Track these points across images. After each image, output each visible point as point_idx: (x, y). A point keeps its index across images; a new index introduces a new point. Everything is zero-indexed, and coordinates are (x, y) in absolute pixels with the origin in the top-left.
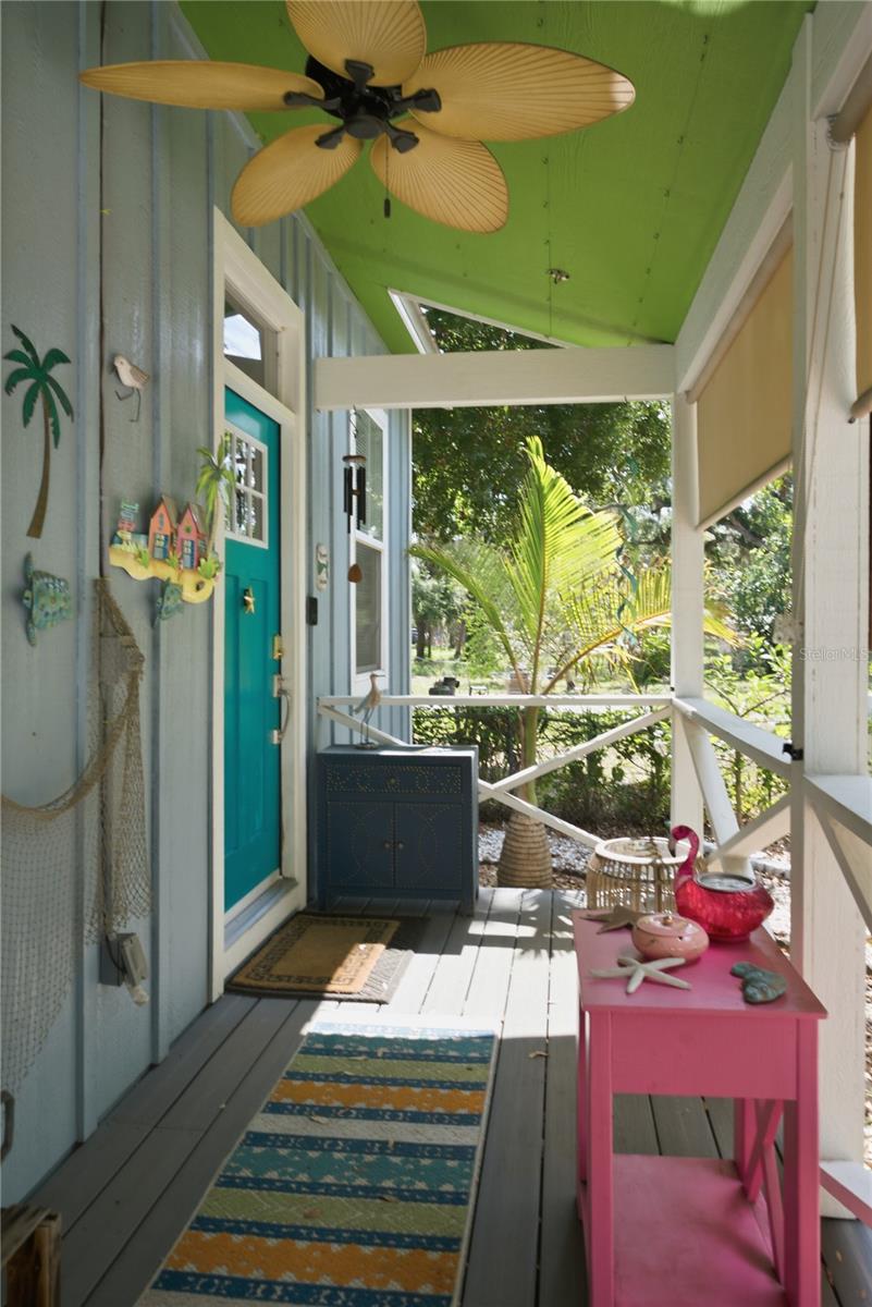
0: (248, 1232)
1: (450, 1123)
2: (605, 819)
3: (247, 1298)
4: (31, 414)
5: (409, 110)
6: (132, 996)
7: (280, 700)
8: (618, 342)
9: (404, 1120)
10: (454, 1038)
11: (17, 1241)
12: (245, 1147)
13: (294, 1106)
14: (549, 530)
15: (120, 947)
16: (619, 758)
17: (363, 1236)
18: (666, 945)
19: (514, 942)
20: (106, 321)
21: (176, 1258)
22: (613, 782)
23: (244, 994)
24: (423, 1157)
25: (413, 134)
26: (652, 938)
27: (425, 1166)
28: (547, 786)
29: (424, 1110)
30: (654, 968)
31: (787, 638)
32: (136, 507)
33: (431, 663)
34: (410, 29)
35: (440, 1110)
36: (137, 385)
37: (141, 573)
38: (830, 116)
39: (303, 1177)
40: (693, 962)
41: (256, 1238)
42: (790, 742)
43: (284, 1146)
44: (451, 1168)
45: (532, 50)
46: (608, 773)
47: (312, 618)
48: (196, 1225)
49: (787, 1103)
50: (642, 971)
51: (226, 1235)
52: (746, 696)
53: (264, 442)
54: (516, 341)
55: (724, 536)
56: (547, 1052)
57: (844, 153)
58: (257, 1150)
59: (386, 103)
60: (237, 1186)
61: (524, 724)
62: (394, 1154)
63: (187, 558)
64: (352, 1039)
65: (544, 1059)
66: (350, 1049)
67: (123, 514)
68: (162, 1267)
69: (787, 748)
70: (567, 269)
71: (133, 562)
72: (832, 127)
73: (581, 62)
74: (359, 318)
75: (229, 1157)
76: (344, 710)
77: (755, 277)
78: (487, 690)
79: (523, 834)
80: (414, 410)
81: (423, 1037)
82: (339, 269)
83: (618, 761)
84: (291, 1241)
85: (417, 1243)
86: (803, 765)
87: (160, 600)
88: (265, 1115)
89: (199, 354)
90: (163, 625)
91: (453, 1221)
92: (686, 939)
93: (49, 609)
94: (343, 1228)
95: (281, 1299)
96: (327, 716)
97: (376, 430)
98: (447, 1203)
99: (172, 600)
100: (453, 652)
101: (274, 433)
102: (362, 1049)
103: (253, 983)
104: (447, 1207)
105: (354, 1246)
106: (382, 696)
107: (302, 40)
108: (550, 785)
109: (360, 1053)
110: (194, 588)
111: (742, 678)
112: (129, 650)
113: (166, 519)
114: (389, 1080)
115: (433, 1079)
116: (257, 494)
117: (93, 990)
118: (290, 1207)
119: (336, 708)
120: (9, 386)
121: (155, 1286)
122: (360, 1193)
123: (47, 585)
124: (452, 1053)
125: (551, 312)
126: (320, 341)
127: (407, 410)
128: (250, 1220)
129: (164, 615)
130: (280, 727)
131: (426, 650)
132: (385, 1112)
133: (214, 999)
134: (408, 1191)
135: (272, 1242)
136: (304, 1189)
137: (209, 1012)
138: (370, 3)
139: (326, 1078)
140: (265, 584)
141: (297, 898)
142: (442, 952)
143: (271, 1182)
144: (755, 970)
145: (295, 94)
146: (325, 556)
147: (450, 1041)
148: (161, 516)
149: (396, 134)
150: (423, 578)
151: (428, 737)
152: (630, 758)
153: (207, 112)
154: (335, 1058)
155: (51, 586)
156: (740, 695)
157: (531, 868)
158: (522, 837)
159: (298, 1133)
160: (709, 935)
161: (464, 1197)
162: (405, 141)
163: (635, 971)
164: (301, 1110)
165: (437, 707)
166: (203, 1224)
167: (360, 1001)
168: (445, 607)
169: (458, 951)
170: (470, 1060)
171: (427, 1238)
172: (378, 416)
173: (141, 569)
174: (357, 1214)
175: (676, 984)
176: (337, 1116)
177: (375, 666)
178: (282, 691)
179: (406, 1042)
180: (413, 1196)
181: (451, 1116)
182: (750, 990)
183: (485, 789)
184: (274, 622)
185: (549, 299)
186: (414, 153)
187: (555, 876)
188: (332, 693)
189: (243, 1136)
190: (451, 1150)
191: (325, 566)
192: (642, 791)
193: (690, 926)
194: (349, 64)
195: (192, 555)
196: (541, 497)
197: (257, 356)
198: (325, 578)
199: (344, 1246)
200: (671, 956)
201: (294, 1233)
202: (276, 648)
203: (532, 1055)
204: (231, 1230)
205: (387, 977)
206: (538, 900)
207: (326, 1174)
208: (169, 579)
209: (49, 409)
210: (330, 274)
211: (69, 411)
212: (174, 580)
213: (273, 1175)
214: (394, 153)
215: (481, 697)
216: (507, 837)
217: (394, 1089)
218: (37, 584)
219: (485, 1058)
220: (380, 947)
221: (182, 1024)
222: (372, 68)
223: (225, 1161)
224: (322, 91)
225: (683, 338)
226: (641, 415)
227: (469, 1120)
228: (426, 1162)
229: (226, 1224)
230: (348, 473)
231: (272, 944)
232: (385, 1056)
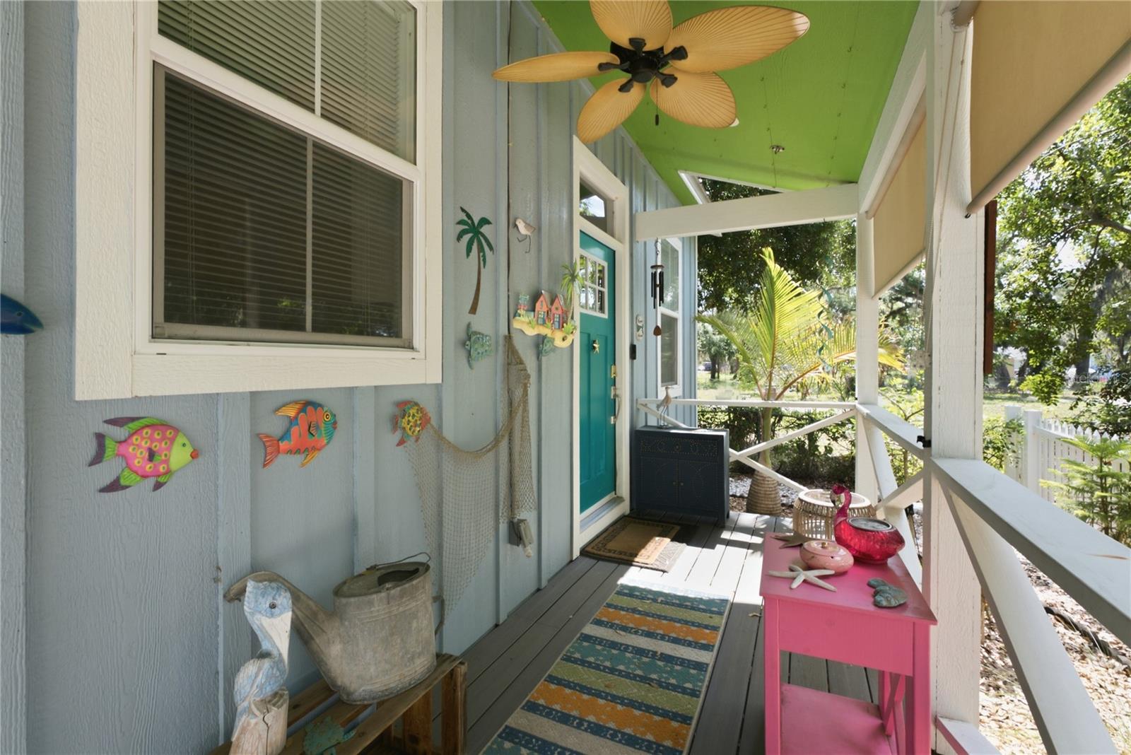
0: (573, 688)
1: (695, 647)
2: (820, 477)
3: (569, 725)
4: (470, 252)
5: (670, 62)
6: (525, 552)
7: (615, 400)
8: (820, 186)
9: (668, 641)
10: (704, 598)
11: (444, 672)
12: (579, 641)
13: (608, 623)
14: (777, 302)
15: (519, 527)
16: (829, 440)
17: (636, 704)
18: (822, 561)
19: (748, 546)
20: (511, 201)
21: (535, 695)
22: (825, 454)
23: (590, 557)
24: (676, 664)
25: (673, 75)
26: (812, 555)
27: (677, 670)
28: (781, 454)
29: (680, 637)
30: (811, 575)
31: (919, 365)
32: (528, 297)
33: (719, 382)
34: (662, 12)
35: (690, 638)
36: (528, 233)
37: (531, 332)
38: (953, 9)
39: (608, 664)
40: (840, 574)
41: (577, 692)
42: (923, 435)
43: (600, 644)
44: (692, 674)
45: (740, 9)
46: (822, 450)
47: (633, 354)
48: (548, 679)
49: (907, 678)
50: (802, 576)
51: (562, 687)
52: (912, 404)
53: (606, 261)
54: (752, 192)
55: (911, 304)
56: (760, 614)
57: (964, 33)
58: (585, 644)
59: (655, 60)
60: (572, 662)
61: (763, 417)
62: (659, 660)
63: (557, 324)
64: (644, 590)
65: (758, 618)
66: (643, 596)
67: (520, 301)
68: (527, 699)
69: (920, 439)
70: (783, 145)
71: (527, 326)
72: (954, 16)
73: (772, 10)
74: (663, 188)
75: (570, 645)
76: (654, 407)
77: (906, 131)
78: (751, 399)
79: (762, 482)
80: (698, 237)
81: (686, 595)
82: (650, 163)
83: (829, 442)
84: (596, 698)
85: (665, 714)
86: (931, 450)
87: (541, 346)
88: (592, 625)
89: (565, 216)
90: (544, 359)
91: (689, 706)
92: (837, 558)
93: (480, 350)
94: (625, 697)
95: (586, 730)
96: (643, 410)
97: (675, 251)
98: (687, 694)
99: (548, 346)
100: (733, 375)
101: (611, 256)
102: (649, 596)
103: (596, 552)
104: (686, 696)
105: (630, 708)
106: (673, 400)
107: (604, 32)
108: (783, 454)
109: (648, 599)
110: (561, 339)
111: (909, 393)
112: (522, 372)
113: (544, 303)
114: (662, 616)
115: (688, 620)
116: (601, 289)
117: (505, 548)
118: (598, 679)
119: (648, 405)
120: (459, 238)
121: (523, 708)
122: (638, 679)
123: (478, 338)
124: (701, 606)
125: (775, 172)
126: (638, 202)
127: (695, 237)
128: (576, 682)
129: (544, 354)
130: (615, 415)
131: (716, 375)
132: (658, 634)
133: (574, 558)
134: (665, 683)
135: (585, 697)
136: (607, 670)
137: (571, 564)
138: (642, 2)
139: (627, 610)
140: (606, 338)
141: (624, 508)
142: (703, 547)
143: (590, 663)
144: (885, 585)
145: (604, 64)
146: (641, 322)
147: (701, 599)
148: (542, 302)
149: (663, 77)
150: (714, 334)
151: (709, 423)
152: (836, 441)
153: (570, 82)
154: (634, 599)
155: (481, 339)
156: (908, 403)
157: (767, 503)
158: (762, 484)
159: (608, 639)
160: (854, 557)
161: (698, 693)
162: (669, 80)
163: (798, 575)
164: (611, 626)
165: (714, 406)
166: (551, 679)
167: (652, 569)
168: (726, 350)
169: (713, 547)
170: (712, 612)
171: (673, 713)
172: (676, 243)
173: (531, 329)
174: (634, 690)
175: (826, 587)
176: (630, 632)
177: (673, 383)
178: (615, 395)
179: (675, 596)
180: (668, 686)
181: (696, 643)
182: (878, 598)
183: (734, 455)
184: (611, 357)
185: (773, 164)
186: (675, 86)
187: (784, 508)
188: (646, 397)
189: (579, 635)
190: (694, 663)
191: (642, 327)
192: (844, 461)
193: (842, 550)
194: (632, 41)
195: (559, 322)
196: (772, 283)
197: (602, 215)
198: (641, 334)
199: (625, 707)
200: (825, 568)
201: (598, 694)
202: (613, 372)
203: (751, 615)
204: (565, 686)
205: (670, 558)
206: (766, 522)
207: (621, 664)
208: (546, 335)
209: (481, 249)
210: (645, 166)
211: (491, 248)
212: (549, 335)
213: (592, 659)
214: (663, 89)
215: (744, 401)
216: (752, 483)
217: (664, 622)
218: (473, 338)
219: (721, 612)
220: (667, 540)
221: (555, 569)
222: (644, 40)
223: (568, 647)
224: (619, 60)
225: (863, 178)
226: (847, 232)
227: (707, 647)
228: (678, 668)
229: (563, 682)
230: (654, 276)
231: (608, 532)
232: (662, 602)
